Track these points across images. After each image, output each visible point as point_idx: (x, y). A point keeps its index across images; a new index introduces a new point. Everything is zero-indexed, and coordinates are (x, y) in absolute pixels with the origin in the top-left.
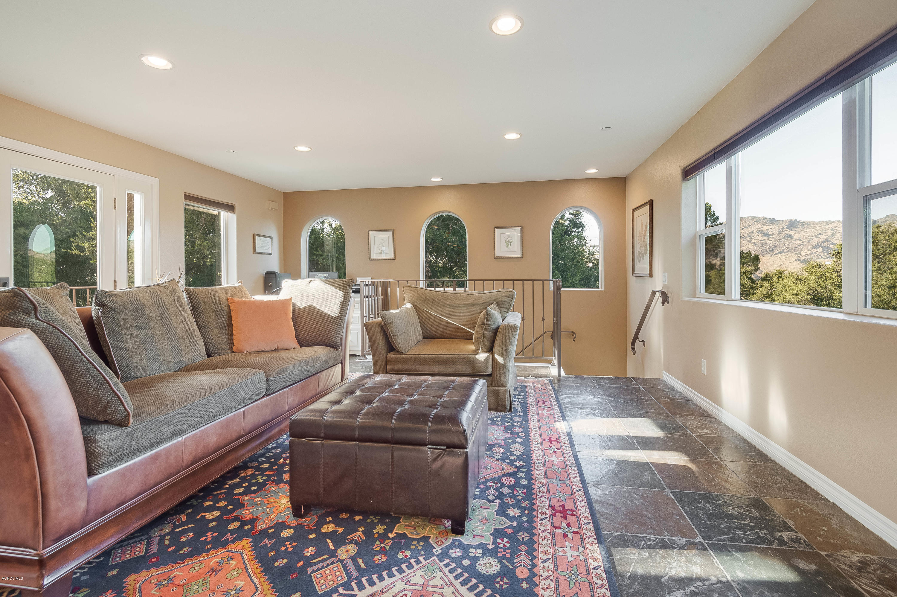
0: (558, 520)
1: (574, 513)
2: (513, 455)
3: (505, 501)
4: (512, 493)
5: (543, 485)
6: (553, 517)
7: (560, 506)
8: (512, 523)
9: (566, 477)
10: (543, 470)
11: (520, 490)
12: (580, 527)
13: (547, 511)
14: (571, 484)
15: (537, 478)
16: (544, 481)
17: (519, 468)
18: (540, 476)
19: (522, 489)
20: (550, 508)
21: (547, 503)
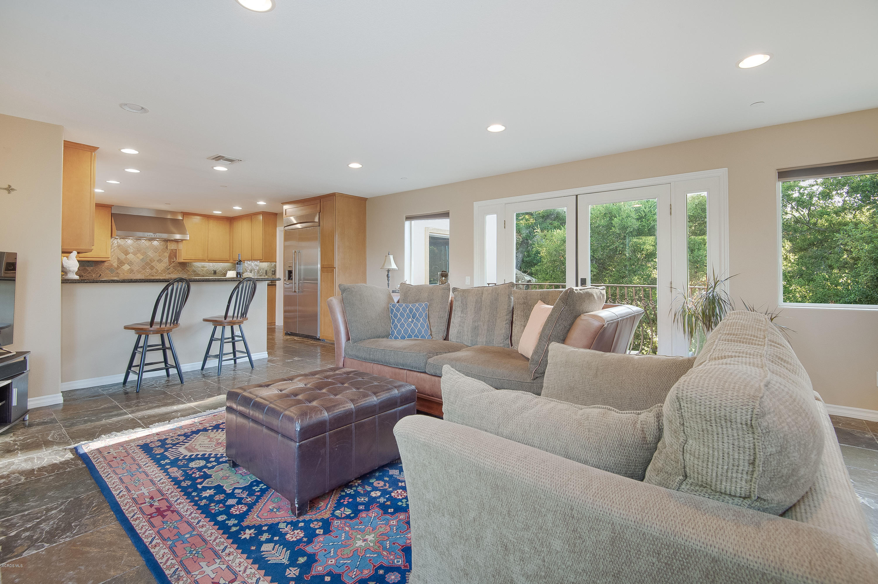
0: (163, 506)
1: (149, 517)
2: (268, 541)
3: (223, 495)
4: (224, 504)
5: (198, 526)
6: (169, 505)
7: (167, 515)
8: (202, 485)
9: (175, 548)
10: (211, 542)
11: (218, 509)
12: (140, 508)
13: (177, 506)
14: (165, 542)
15: (211, 528)
16: (200, 530)
17: (243, 529)
18: (209, 532)
19: (217, 511)
20: (176, 510)
21: (182, 512)
